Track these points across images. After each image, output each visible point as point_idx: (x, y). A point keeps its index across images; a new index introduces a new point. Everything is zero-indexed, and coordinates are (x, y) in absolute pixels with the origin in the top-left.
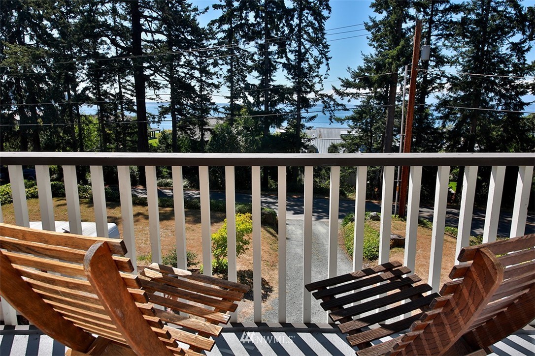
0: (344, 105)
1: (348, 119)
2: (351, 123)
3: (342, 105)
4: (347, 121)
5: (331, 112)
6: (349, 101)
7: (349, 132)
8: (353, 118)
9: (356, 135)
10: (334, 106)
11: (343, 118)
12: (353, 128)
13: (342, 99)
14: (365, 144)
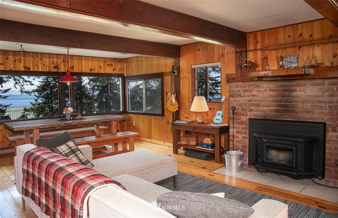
0: (31, 82)
1: (34, 91)
2: (36, 93)
3: (29, 81)
4: (33, 93)
5: (21, 86)
6: (34, 79)
7: (36, 100)
8: (37, 91)
9: (41, 102)
10: (23, 82)
11: (30, 91)
12: (38, 97)
13: (29, 78)
14: (48, 106)
